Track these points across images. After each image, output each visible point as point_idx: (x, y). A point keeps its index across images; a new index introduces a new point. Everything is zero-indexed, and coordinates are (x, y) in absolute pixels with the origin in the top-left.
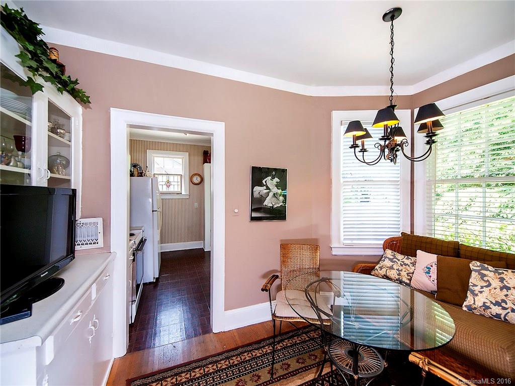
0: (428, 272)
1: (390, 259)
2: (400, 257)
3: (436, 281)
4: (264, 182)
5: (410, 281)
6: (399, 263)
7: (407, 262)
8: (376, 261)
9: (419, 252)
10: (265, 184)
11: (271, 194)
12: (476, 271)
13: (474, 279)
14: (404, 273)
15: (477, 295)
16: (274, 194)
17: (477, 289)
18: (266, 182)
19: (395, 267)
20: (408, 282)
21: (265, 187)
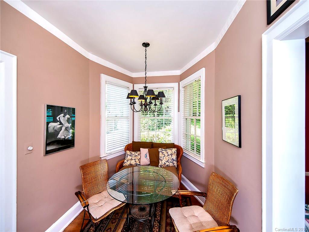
0: (146, 157)
1: (130, 155)
2: (133, 153)
3: (149, 160)
4: (58, 118)
5: (140, 163)
6: (134, 156)
7: (136, 154)
8: (124, 158)
9: (141, 149)
10: (58, 120)
11: (63, 128)
12: (161, 152)
13: (161, 155)
14: (137, 160)
15: (162, 160)
16: (66, 128)
17: (162, 158)
18: (59, 118)
19: (133, 158)
20: (139, 163)
21: (58, 123)
